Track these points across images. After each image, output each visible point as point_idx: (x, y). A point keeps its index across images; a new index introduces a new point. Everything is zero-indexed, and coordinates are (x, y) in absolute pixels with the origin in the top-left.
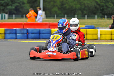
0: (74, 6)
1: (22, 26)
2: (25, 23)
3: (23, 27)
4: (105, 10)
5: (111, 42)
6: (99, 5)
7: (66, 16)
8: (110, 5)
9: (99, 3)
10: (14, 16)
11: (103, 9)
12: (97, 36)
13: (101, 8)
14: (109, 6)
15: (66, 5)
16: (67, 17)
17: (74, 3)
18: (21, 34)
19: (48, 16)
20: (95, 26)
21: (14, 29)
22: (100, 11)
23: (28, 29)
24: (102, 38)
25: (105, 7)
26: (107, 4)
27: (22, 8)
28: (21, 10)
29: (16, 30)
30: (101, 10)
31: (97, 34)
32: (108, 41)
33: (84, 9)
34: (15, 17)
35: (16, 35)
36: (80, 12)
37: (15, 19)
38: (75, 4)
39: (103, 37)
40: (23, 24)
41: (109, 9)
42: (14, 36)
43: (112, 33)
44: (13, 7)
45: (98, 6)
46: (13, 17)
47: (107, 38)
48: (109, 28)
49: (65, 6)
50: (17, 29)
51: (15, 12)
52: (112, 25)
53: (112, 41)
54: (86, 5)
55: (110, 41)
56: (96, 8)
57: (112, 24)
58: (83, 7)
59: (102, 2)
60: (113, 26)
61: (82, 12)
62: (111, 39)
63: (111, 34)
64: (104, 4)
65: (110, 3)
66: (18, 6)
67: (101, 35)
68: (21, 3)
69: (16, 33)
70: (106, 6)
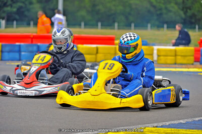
0: (113, 8)
1: (30, 40)
2: (35, 34)
3: (32, 42)
4: (165, 16)
5: (176, 68)
6: (154, 7)
7: (99, 24)
8: (173, 7)
9: (155, 3)
10: (15, 23)
11: (161, 14)
12: (153, 58)
13: (158, 12)
14: (171, 9)
15: (100, 7)
16: (102, 25)
17: (114, 3)
18: (28, 52)
19: (70, 24)
20: (148, 41)
21: (17, 44)
22: (155, 17)
23: (39, 44)
24: (160, 62)
25: (164, 11)
26: (168, 6)
27: (28, 10)
28: (26, 13)
29: (20, 46)
30: (157, 15)
31: (152, 54)
32: (170, 66)
33: (130, 14)
34: (17, 24)
35: (20, 55)
36: (123, 18)
37: (17, 27)
38: (114, 5)
39: (163, 60)
40: (32, 36)
41: (171, 14)
42: (17, 55)
43: (178, 54)
44: (15, 10)
45: (152, 9)
46: (13, 24)
47: (169, 62)
48: (171, 45)
49: (98, 8)
50: (22, 44)
51: (17, 17)
52: (176, 40)
53: (177, 66)
54: (134, 7)
55: (173, 66)
56: (149, 11)
57: (176, 38)
58: (128, 10)
59: (160, 2)
60: (178, 41)
61: (127, 18)
62: (175, 64)
63: (176, 55)
64: (163, 6)
65: (172, 4)
66: (21, 7)
67: (158, 56)
68: (27, 3)
69: (20, 51)
70: (166, 8)
